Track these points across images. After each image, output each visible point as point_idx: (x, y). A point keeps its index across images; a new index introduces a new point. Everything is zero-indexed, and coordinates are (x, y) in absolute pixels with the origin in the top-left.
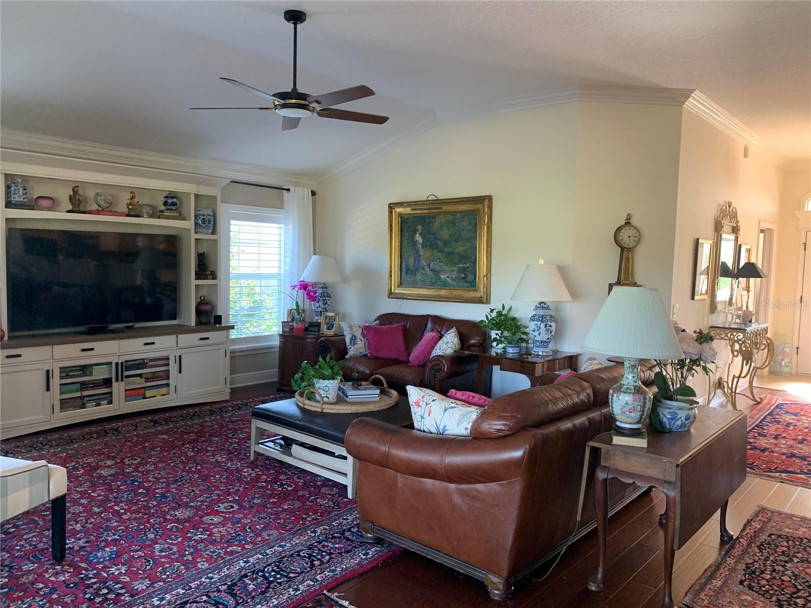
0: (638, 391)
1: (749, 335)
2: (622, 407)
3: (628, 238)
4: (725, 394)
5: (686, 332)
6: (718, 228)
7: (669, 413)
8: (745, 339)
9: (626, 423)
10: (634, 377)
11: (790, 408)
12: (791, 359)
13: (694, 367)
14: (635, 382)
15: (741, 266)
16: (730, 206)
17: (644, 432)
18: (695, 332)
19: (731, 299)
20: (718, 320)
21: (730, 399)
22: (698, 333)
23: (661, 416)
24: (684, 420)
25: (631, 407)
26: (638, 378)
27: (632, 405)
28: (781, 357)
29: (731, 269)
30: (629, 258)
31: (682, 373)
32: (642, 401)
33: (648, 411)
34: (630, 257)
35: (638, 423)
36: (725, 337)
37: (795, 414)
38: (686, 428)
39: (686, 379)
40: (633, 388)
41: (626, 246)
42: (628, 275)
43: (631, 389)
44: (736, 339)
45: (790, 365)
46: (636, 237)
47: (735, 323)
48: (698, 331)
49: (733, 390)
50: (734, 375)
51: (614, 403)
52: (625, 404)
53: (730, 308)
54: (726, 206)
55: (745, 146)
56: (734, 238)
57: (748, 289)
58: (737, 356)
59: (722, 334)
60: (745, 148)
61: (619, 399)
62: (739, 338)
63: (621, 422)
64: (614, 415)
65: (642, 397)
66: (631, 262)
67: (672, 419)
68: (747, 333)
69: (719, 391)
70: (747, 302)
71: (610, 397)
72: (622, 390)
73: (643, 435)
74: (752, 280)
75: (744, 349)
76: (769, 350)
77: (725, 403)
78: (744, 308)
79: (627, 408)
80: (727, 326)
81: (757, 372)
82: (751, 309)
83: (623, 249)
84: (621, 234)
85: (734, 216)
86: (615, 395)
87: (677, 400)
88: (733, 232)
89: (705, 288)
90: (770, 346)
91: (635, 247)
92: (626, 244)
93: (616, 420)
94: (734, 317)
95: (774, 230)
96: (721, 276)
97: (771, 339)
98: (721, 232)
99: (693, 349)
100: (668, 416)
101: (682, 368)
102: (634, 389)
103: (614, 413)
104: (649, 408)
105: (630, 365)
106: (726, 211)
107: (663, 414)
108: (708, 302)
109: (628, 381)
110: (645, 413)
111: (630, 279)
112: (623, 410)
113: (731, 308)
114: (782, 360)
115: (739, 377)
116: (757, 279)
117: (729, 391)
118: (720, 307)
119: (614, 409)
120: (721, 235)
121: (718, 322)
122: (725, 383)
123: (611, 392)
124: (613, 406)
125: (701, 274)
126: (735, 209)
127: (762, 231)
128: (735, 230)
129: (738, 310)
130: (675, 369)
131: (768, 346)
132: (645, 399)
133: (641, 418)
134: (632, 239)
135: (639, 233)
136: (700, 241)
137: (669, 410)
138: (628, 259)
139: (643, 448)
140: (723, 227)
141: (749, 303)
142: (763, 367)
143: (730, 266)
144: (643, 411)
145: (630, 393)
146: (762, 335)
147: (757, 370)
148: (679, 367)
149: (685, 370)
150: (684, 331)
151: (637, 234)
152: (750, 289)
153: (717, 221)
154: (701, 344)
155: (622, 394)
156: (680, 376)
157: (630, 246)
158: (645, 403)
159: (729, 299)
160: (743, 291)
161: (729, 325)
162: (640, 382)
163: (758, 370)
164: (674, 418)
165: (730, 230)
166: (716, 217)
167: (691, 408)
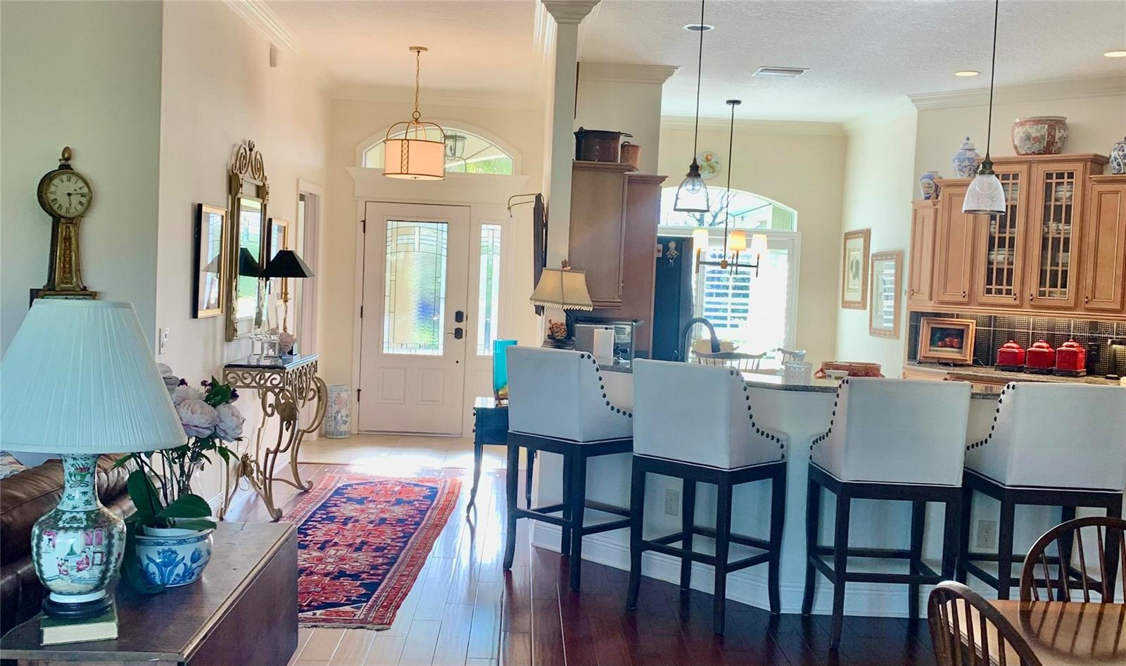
0: (95, 521)
1: (289, 376)
2: (60, 563)
3: (67, 197)
4: (254, 484)
5: (186, 384)
6: (233, 185)
7: (159, 553)
8: (284, 384)
9: (71, 594)
10: (85, 493)
11: (355, 492)
12: (350, 410)
13: (204, 452)
14: (88, 502)
15: (273, 256)
16: (251, 150)
17: (111, 605)
18: (204, 383)
19: (259, 314)
20: (240, 352)
21: (263, 492)
22: (209, 385)
23: (146, 561)
24: (189, 564)
25: (80, 559)
26: (94, 494)
27: (84, 555)
28: (336, 408)
29: (258, 262)
30: (70, 238)
31: (182, 467)
32: (105, 542)
33: (117, 560)
34: (72, 234)
35: (97, 589)
36: (251, 383)
37: (361, 501)
38: (194, 578)
39: (189, 476)
40: (85, 517)
41: (63, 213)
42: (70, 272)
43: (81, 519)
44: (268, 384)
45: (349, 419)
46: (83, 195)
47: (267, 357)
48: (210, 381)
49: (268, 476)
50: (268, 449)
51: (43, 555)
52: (69, 554)
53: (259, 331)
54: (244, 148)
55: (271, 45)
56: (260, 207)
57: (284, 296)
58: (272, 415)
59: (246, 379)
60: (271, 49)
61: (54, 546)
62: (275, 382)
63: (61, 593)
64: (43, 579)
65: (104, 534)
66: (74, 246)
67: (165, 565)
68: (288, 373)
69: (244, 481)
70: (285, 319)
71: (34, 543)
72: (61, 524)
73: (108, 612)
74: (290, 280)
75: (283, 401)
76: (319, 399)
77: (253, 498)
78: (281, 330)
79: (73, 562)
80: (254, 363)
81: (304, 437)
82: (290, 331)
83: (57, 219)
84: (52, 188)
85: (258, 168)
86: (45, 538)
87: (174, 526)
88: (258, 196)
89: (215, 295)
90: (321, 393)
91: (82, 216)
92: (64, 210)
93: (49, 591)
94: (266, 346)
95: (318, 196)
96: (240, 275)
97: (323, 382)
98: (239, 196)
99: (202, 416)
100: (158, 561)
101: (182, 456)
102: (87, 520)
103: (45, 577)
104: (119, 555)
105: (77, 469)
106: (245, 157)
107: (148, 557)
108: (221, 320)
109: (72, 503)
110: (112, 566)
111: (75, 280)
112: (64, 568)
113: (260, 329)
114: (337, 412)
115: (276, 452)
116: (298, 278)
117: (260, 477)
118: (241, 329)
119: (43, 569)
120: (239, 199)
121: (239, 357)
122: (253, 464)
123: (36, 530)
124: (42, 561)
125: (207, 270)
126: (261, 155)
127: (302, 197)
128: (261, 192)
129: (271, 334)
130: (168, 459)
131: (319, 392)
132: (110, 536)
133: (102, 579)
134: (75, 199)
135: (89, 189)
136: (204, 209)
137: (160, 548)
138: (68, 239)
139: (110, 640)
140: (241, 186)
141: (287, 320)
142: (311, 429)
143: (255, 256)
144: (108, 563)
145: (77, 529)
146: (310, 374)
147: (302, 435)
148: (175, 455)
149: (187, 460)
150: (183, 382)
151: (85, 190)
152: (289, 296)
153: (232, 174)
154: (214, 406)
155: (61, 532)
156: (178, 472)
157: (73, 213)
158: (110, 546)
159: (257, 314)
160: (278, 299)
161: (258, 360)
162: (99, 502)
163: (305, 434)
164: (170, 560)
165: (253, 191)
166: (230, 167)
167: (201, 536)
